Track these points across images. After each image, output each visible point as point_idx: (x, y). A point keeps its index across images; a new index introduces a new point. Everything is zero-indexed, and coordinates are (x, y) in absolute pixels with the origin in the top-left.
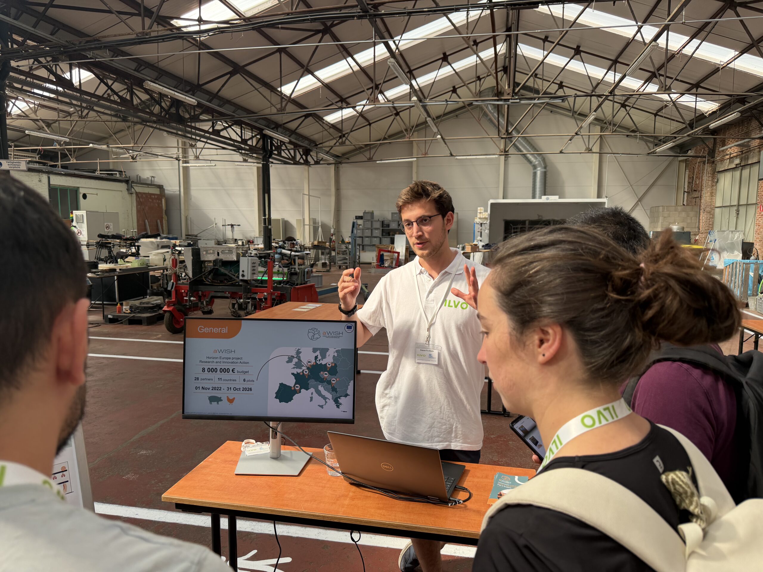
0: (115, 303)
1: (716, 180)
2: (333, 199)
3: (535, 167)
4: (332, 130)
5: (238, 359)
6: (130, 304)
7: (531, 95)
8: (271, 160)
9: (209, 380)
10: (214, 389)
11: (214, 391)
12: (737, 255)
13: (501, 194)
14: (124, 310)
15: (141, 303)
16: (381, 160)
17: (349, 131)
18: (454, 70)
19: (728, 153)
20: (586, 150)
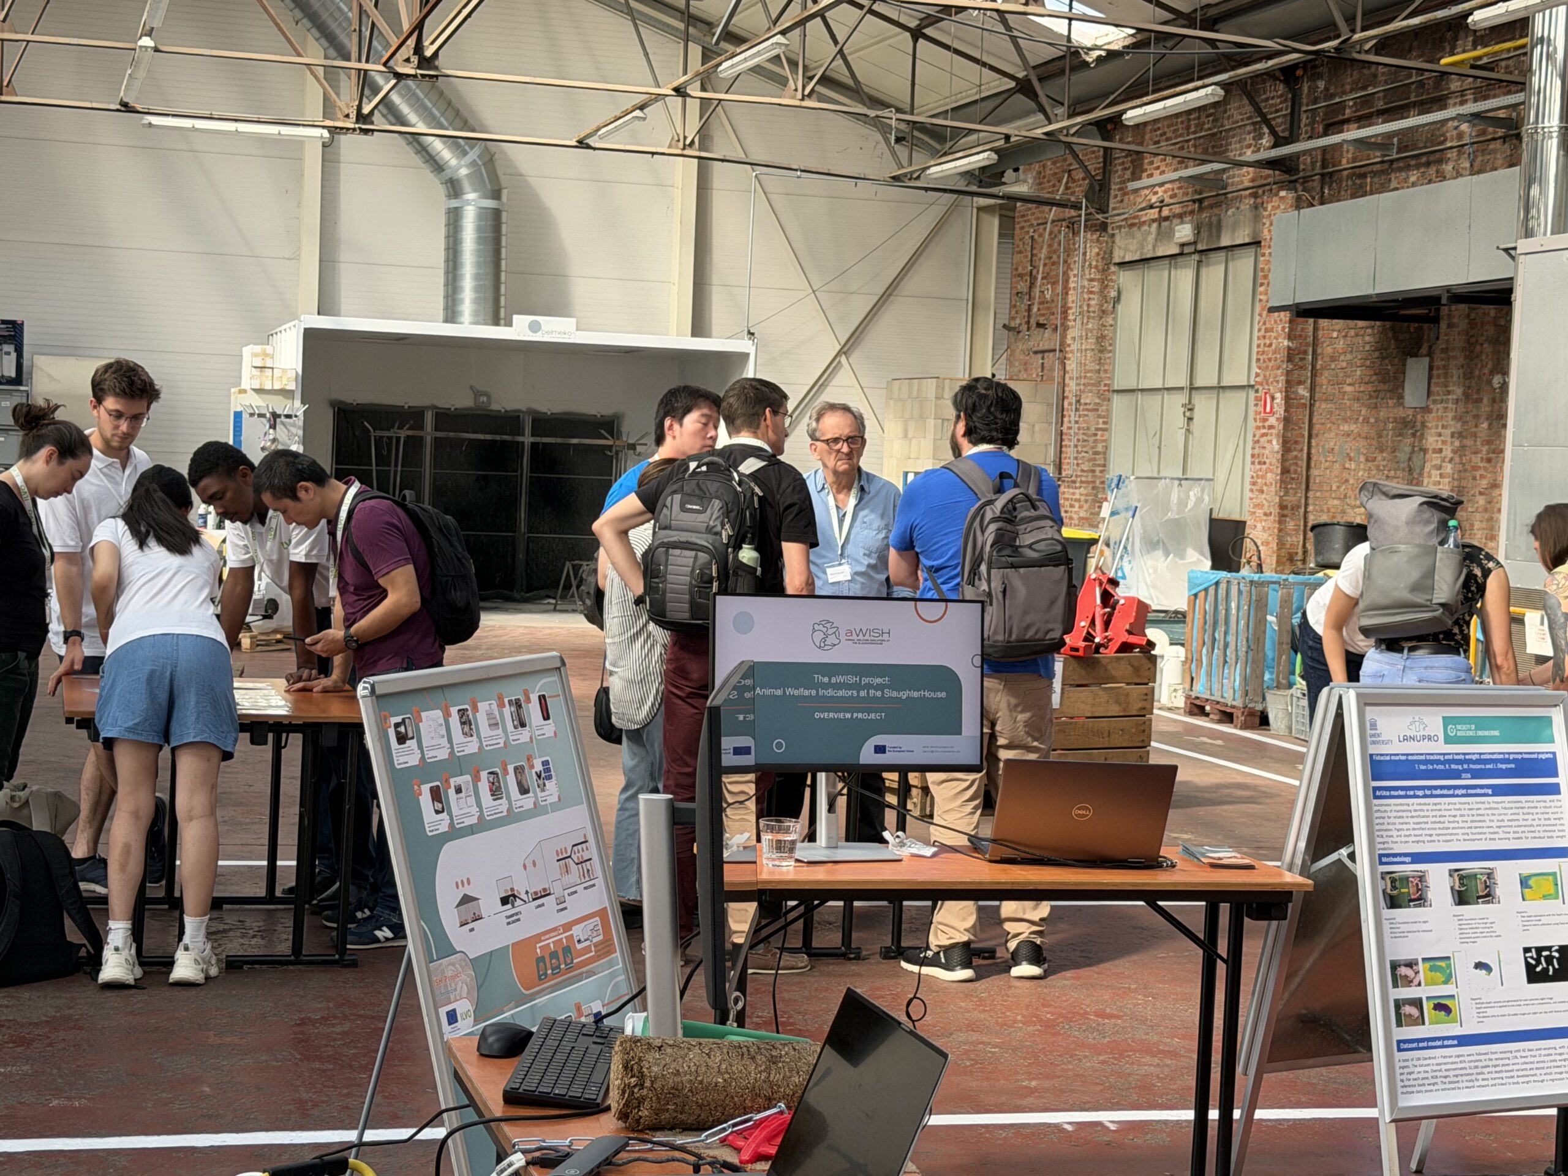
1: (1113, 294)
12: (1198, 560)
19: (1154, 199)
20: (674, 143)
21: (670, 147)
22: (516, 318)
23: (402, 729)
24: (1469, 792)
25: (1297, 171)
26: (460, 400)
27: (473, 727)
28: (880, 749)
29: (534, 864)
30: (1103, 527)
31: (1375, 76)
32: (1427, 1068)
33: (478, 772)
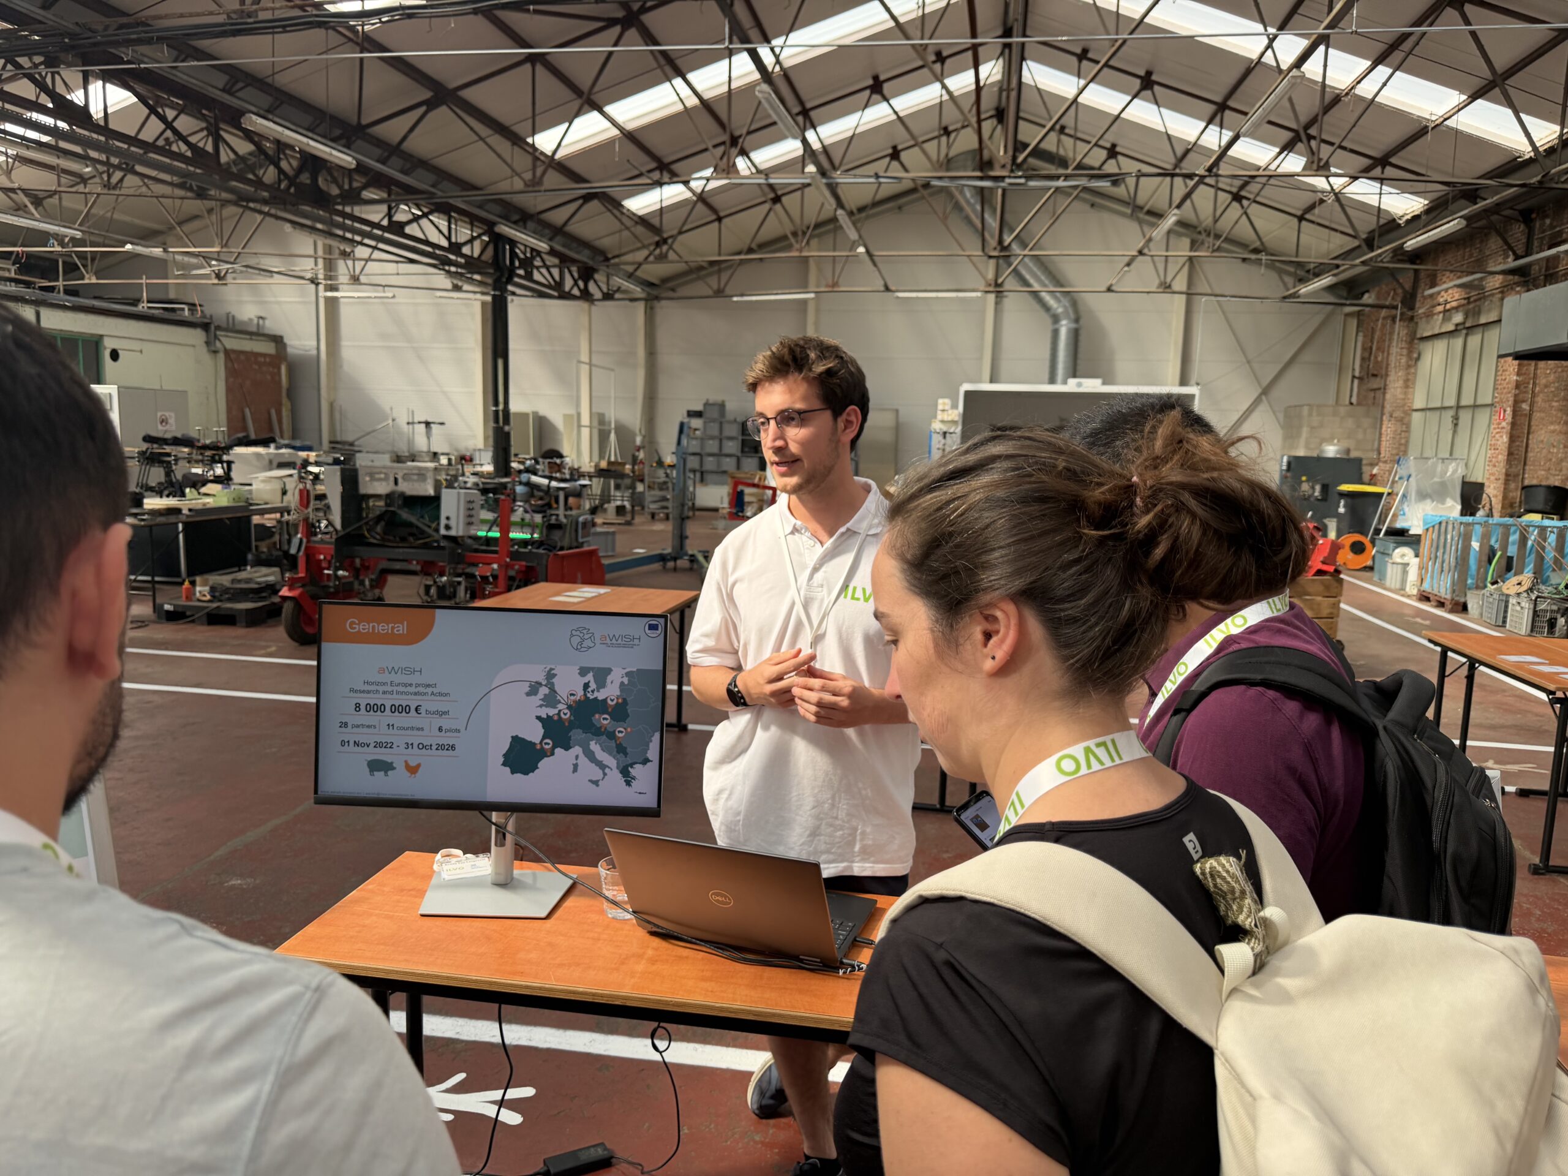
0: (179, 580)
1: (1415, 355)
2: (641, 373)
3: (1056, 319)
4: (640, 230)
5: (428, 686)
6: (211, 583)
7: (1052, 170)
8: (510, 288)
9: (369, 727)
10: (379, 745)
11: (378, 750)
12: (1452, 508)
13: (986, 373)
14: (198, 594)
15: (233, 581)
16: (742, 295)
17: (675, 232)
18: (896, 112)
19: (1441, 300)
20: (1160, 286)
21: (1154, 287)
22: (1070, 380)
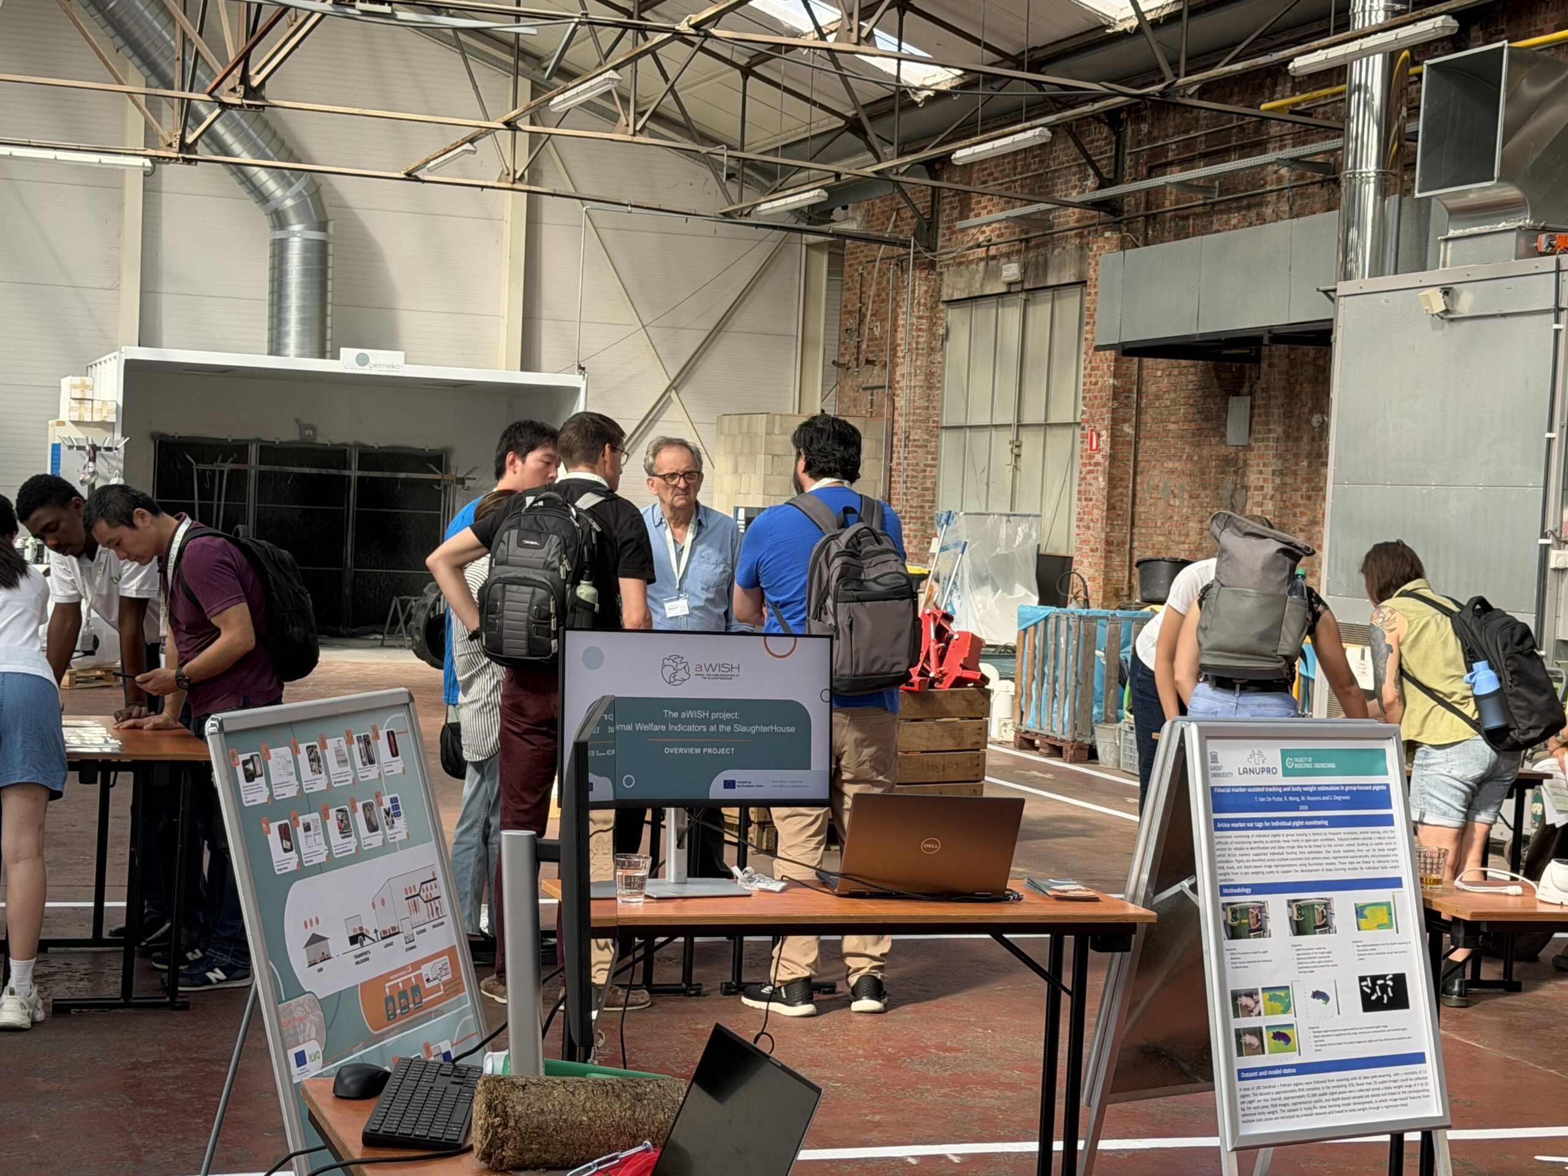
1: (941, 331)
3: (280, 219)
12: (1026, 595)
19: (981, 238)
20: (503, 177)
21: (499, 180)
22: (343, 351)
23: (250, 766)
24: (1306, 823)
25: (1121, 212)
26: (285, 433)
27: (322, 763)
28: (729, 784)
29: (383, 901)
30: (932, 563)
31: (1197, 120)
32: (1266, 1097)
33: (327, 810)
